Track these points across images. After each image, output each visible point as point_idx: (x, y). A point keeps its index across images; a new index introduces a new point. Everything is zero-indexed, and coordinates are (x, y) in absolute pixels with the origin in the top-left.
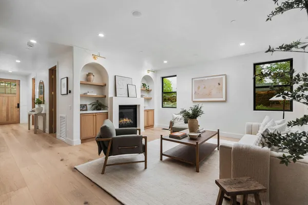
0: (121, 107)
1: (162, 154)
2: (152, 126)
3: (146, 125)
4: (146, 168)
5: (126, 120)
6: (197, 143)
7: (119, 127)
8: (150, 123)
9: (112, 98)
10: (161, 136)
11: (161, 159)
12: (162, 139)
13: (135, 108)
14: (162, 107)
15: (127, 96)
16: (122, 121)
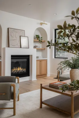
0: (13, 57)
1: (42, 103)
2: (45, 75)
3: (39, 74)
4: (14, 115)
5: (20, 69)
6: (72, 93)
7: (11, 75)
8: (43, 72)
9: (4, 49)
10: (41, 85)
11: (41, 107)
12: (42, 88)
13: (27, 58)
14: (55, 57)
15: (20, 47)
16: (15, 69)
